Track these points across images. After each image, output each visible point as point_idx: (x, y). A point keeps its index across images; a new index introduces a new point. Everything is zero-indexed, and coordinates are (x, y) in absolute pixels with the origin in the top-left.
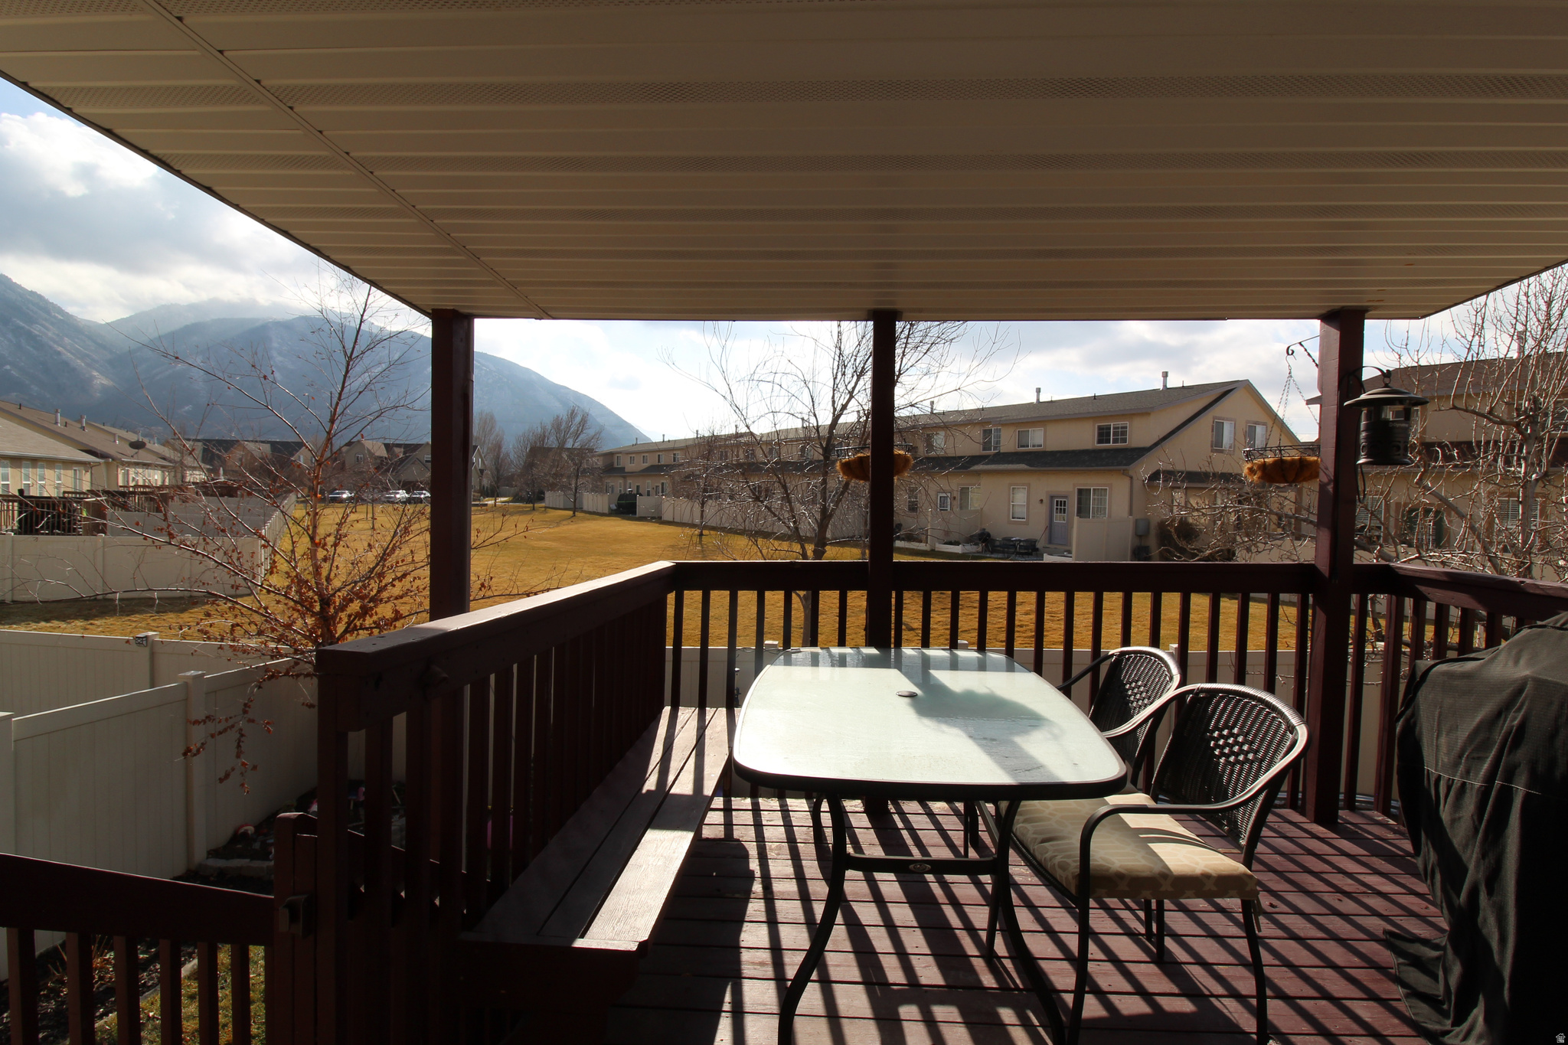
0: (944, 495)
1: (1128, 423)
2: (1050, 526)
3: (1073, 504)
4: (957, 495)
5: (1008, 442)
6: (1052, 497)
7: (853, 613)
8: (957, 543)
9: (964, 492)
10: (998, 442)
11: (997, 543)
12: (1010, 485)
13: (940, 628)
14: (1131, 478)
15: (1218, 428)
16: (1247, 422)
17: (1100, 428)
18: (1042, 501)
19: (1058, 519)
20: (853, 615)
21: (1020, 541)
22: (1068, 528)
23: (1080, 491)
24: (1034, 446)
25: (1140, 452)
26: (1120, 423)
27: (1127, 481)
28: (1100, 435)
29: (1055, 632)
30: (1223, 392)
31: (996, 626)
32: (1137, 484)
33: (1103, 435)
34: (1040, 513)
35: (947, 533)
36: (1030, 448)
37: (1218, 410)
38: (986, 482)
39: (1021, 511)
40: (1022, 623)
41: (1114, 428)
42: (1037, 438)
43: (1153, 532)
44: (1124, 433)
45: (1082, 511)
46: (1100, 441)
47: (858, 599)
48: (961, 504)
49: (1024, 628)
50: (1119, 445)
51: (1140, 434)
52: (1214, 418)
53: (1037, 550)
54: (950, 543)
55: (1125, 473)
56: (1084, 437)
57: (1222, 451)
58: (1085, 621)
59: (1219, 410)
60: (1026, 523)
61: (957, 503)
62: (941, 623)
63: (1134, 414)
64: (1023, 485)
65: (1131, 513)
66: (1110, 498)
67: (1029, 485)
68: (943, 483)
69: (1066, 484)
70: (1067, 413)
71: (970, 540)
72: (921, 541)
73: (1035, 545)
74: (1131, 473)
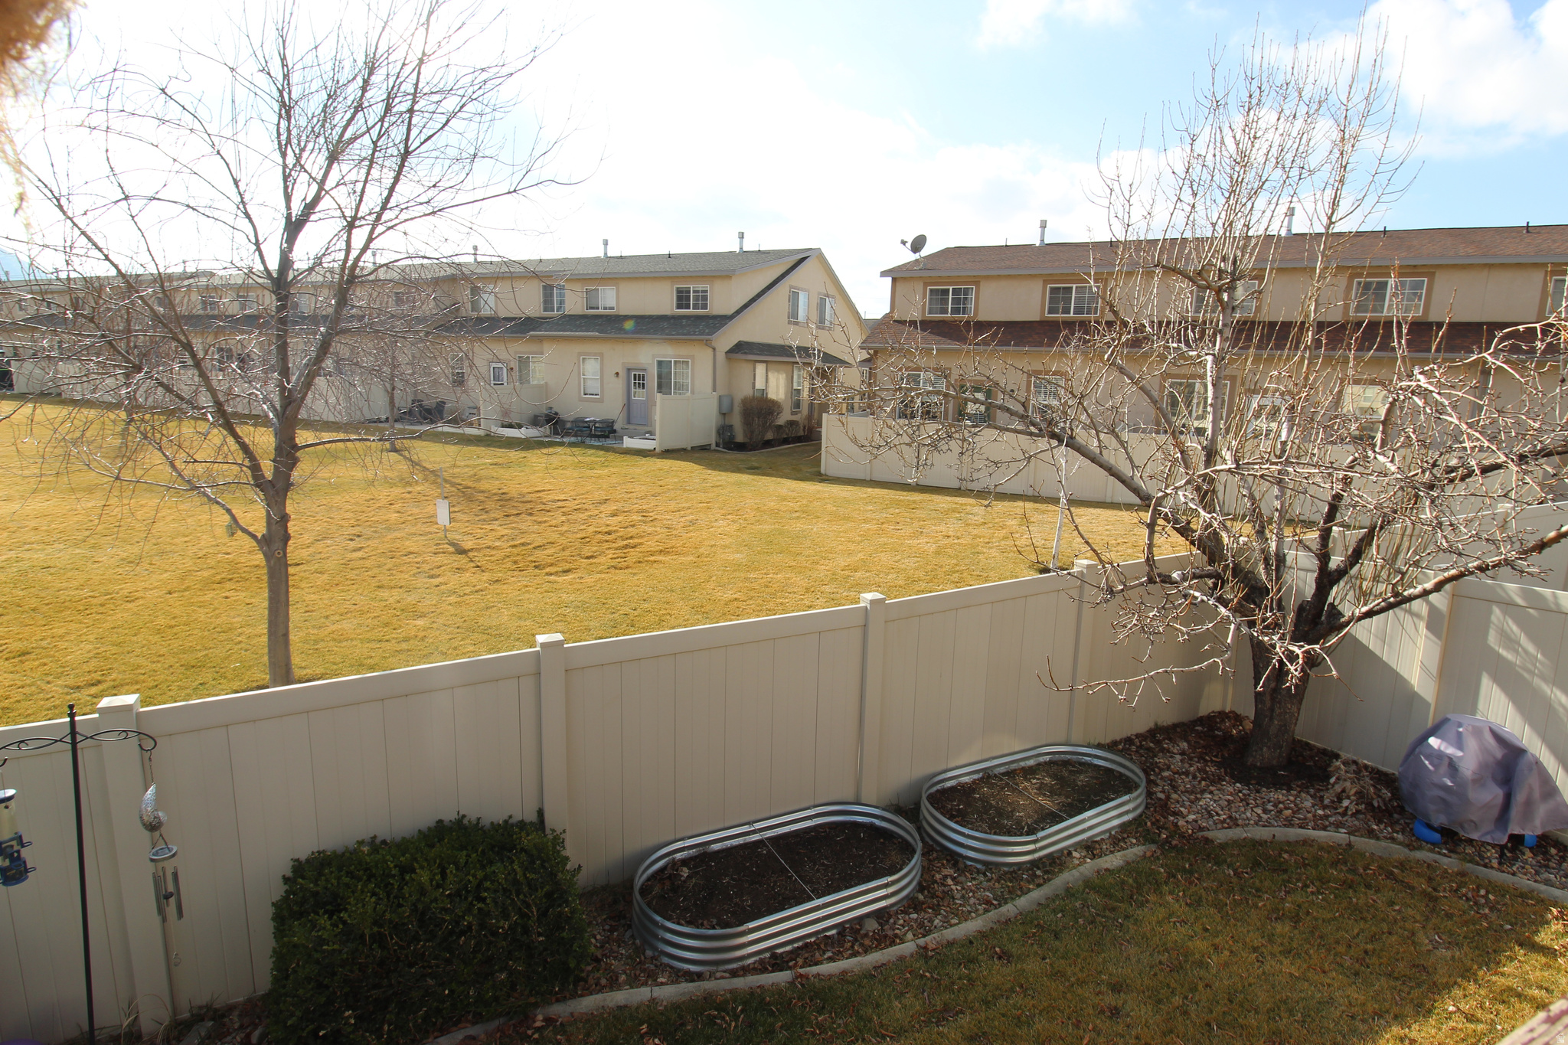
0: (500, 365)
1: (707, 287)
2: (628, 405)
3: (652, 381)
4: (514, 364)
5: (574, 303)
6: (629, 370)
7: (376, 532)
8: (520, 426)
9: (523, 362)
10: (562, 302)
11: (569, 425)
12: (580, 354)
13: (505, 545)
14: (714, 349)
15: (794, 298)
16: (819, 294)
17: (679, 291)
18: (617, 374)
19: (639, 395)
20: (377, 535)
21: (595, 422)
22: (649, 404)
23: (660, 363)
24: (605, 308)
25: (723, 320)
26: (700, 287)
27: (710, 351)
28: (679, 298)
29: (651, 537)
30: (800, 259)
31: (579, 536)
32: (721, 356)
33: (683, 298)
34: (616, 390)
35: (506, 413)
36: (601, 311)
37: (793, 279)
38: (550, 350)
39: (594, 386)
40: (610, 528)
41: (694, 292)
42: (609, 299)
43: (737, 409)
44: (705, 298)
45: (663, 386)
46: (679, 307)
47: (383, 510)
48: (520, 376)
49: (613, 536)
50: (700, 312)
51: (722, 300)
52: (791, 287)
53: (615, 431)
54: (511, 426)
55: (708, 343)
56: (661, 301)
57: (797, 323)
58: (682, 519)
59: (795, 279)
60: (601, 401)
61: (516, 374)
62: (506, 538)
63: (714, 277)
64: (595, 354)
65: (714, 390)
66: (692, 370)
67: (602, 355)
68: (499, 349)
69: (648, 354)
70: (641, 270)
71: (535, 422)
72: (471, 425)
73: (612, 426)
74: (714, 344)
